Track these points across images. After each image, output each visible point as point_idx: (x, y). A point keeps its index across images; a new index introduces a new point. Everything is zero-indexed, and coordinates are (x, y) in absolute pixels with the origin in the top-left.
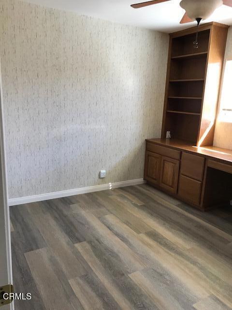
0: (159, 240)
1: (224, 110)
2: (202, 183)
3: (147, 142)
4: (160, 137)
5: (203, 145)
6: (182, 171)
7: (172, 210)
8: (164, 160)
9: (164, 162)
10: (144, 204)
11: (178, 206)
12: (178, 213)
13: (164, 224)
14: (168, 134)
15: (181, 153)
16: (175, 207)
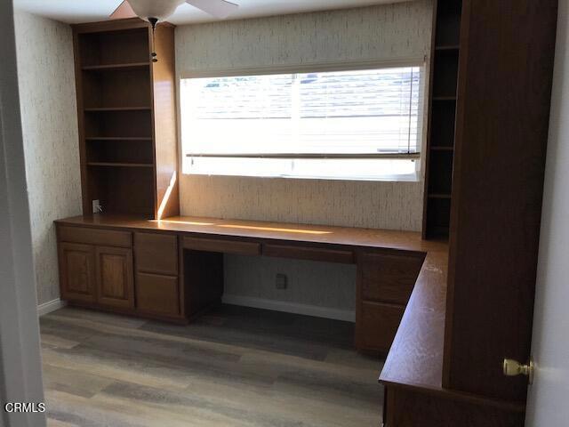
0: (132, 393)
1: (188, 155)
2: (178, 279)
3: (58, 225)
4: (82, 214)
5: (166, 216)
6: (139, 267)
7: (135, 339)
8: (101, 254)
9: (101, 258)
10: (78, 343)
11: (142, 328)
12: (148, 340)
13: (130, 365)
14: (96, 205)
15: (133, 235)
16: (140, 331)
